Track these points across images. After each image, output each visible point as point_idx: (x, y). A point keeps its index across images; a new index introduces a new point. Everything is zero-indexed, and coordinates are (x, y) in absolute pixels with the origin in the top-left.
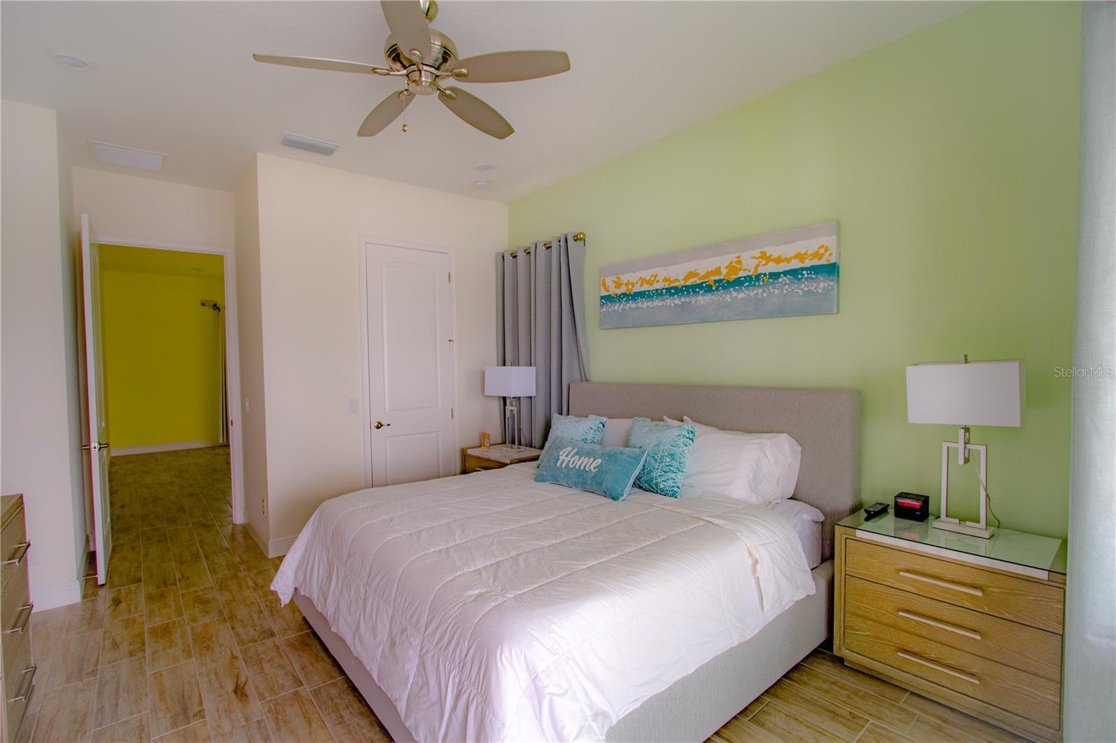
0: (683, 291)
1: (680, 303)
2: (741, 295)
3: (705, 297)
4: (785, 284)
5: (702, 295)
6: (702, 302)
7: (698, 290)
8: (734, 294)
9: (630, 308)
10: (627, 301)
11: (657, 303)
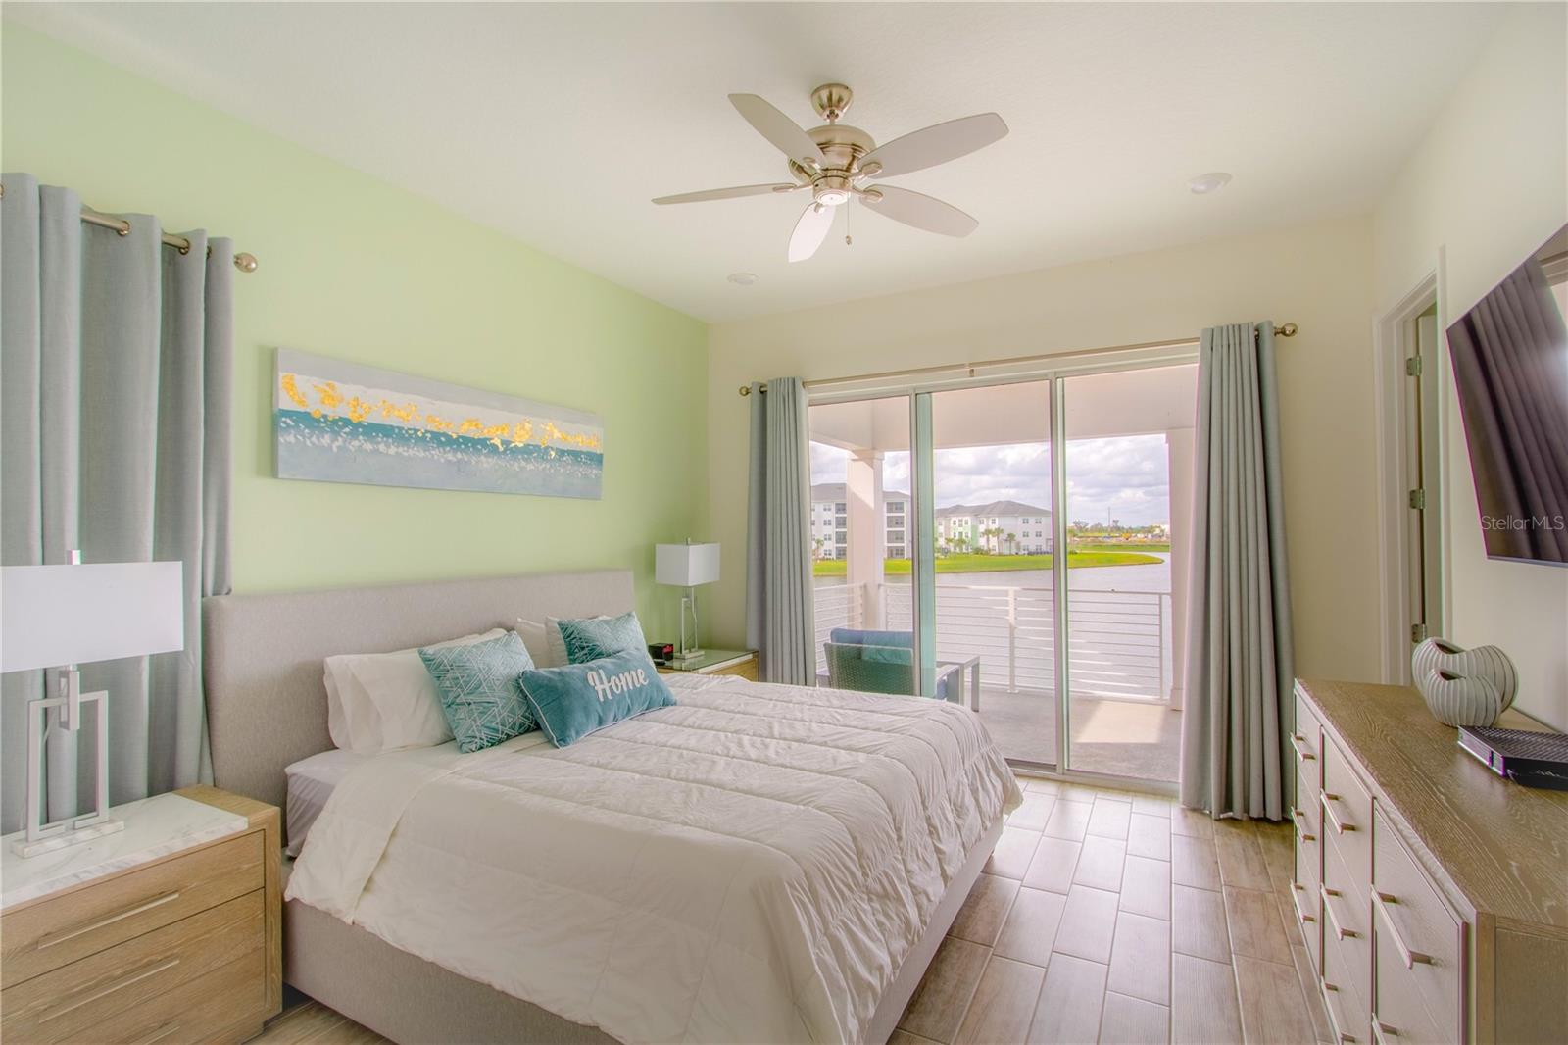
0: (459, 445)
1: (455, 460)
2: (530, 466)
3: (490, 460)
4: (568, 464)
5: (486, 456)
6: (485, 465)
7: (480, 447)
8: (523, 463)
9: (360, 449)
10: (353, 435)
11: (417, 452)
